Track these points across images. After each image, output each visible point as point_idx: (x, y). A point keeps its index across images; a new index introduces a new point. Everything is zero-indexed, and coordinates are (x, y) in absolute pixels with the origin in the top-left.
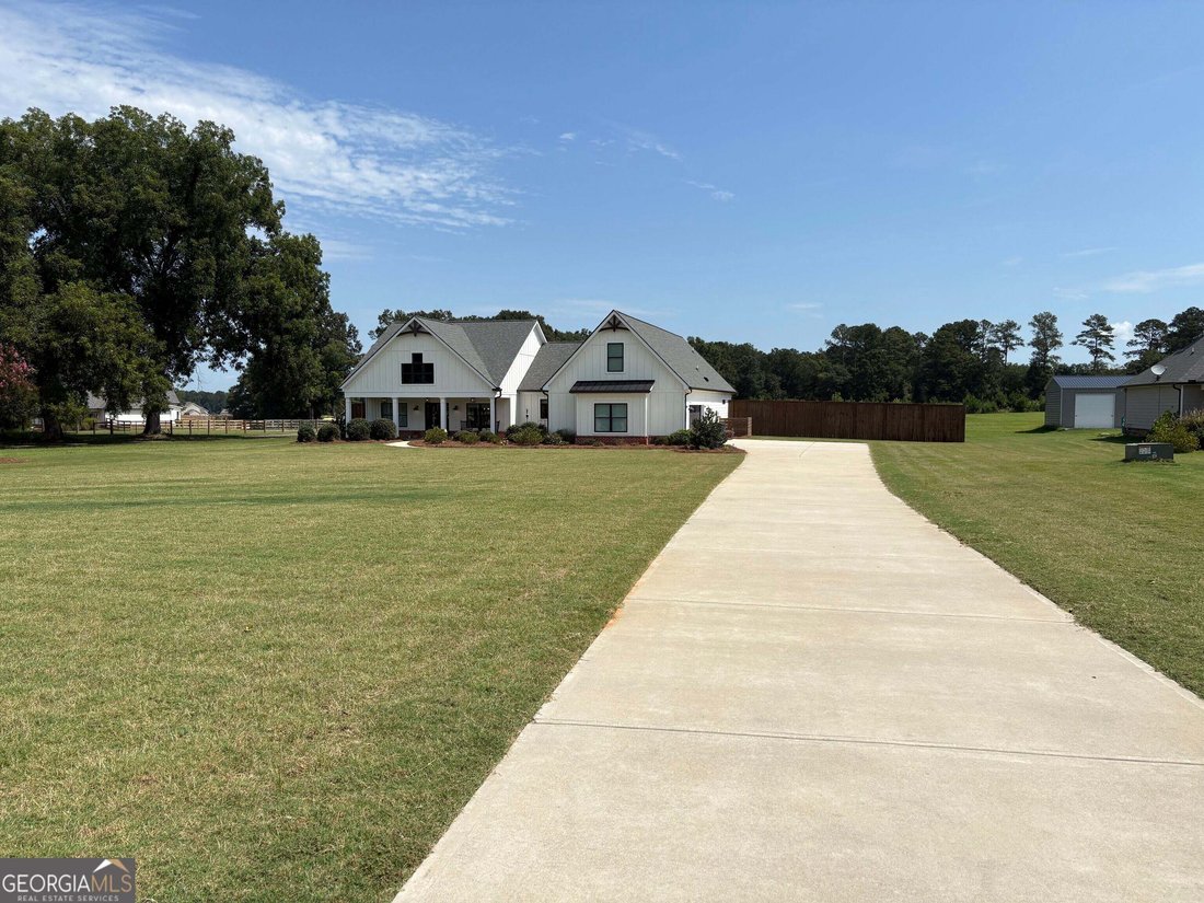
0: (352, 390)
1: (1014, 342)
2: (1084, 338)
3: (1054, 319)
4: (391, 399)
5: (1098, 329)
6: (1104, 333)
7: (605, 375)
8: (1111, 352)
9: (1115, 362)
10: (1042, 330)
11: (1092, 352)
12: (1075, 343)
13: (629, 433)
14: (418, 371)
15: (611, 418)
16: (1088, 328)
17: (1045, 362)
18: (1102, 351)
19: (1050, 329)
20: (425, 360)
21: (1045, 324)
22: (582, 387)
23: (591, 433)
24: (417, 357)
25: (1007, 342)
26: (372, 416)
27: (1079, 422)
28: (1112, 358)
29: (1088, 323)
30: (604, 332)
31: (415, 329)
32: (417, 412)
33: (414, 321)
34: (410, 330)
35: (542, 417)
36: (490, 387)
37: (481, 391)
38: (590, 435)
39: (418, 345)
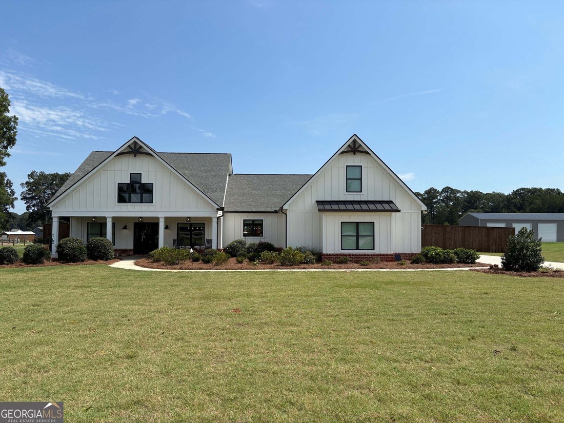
0: (59, 209)
7: (343, 196)
13: (377, 251)
14: (136, 190)
15: (357, 236)
20: (144, 181)
22: (325, 206)
23: (337, 250)
24: (136, 177)
26: (78, 235)
30: (344, 156)
31: (135, 149)
32: (126, 231)
33: (135, 142)
34: (129, 150)
35: (245, 235)
36: (212, 207)
37: (205, 210)
38: (337, 252)
39: (137, 165)
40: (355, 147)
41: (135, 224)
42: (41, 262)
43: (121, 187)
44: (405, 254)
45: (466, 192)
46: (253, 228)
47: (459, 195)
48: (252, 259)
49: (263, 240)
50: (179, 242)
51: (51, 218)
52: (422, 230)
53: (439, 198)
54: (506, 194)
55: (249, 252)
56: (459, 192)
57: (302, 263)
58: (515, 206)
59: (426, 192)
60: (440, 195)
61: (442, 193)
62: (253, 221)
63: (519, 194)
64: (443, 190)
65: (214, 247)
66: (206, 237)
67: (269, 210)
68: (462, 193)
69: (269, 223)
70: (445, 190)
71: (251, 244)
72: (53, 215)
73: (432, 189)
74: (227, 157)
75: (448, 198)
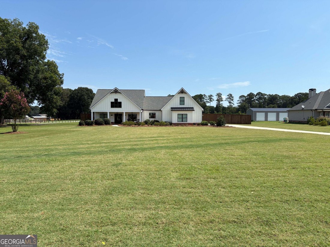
0: (93, 109)
1: (212, 100)
2: (227, 99)
3: (221, 94)
5: (230, 97)
6: (232, 98)
7: (179, 106)
8: (233, 103)
9: (234, 105)
10: (219, 97)
11: (229, 103)
12: (225, 100)
13: (188, 122)
14: (116, 104)
15: (182, 118)
16: (228, 97)
17: (219, 105)
18: (231, 102)
19: (221, 97)
20: (119, 101)
21: (219, 95)
22: (173, 109)
24: (116, 100)
25: (210, 100)
27: (257, 119)
28: (233, 104)
29: (228, 96)
30: (179, 94)
31: (116, 91)
32: (112, 116)
33: (116, 89)
34: (114, 92)
35: (150, 118)
36: (140, 109)
37: (137, 110)
38: (176, 123)
39: (116, 96)
40: (182, 91)
41: (115, 114)
42: (93, 125)
43: (112, 103)
44: (197, 123)
45: (270, 95)
46: (153, 116)
47: (266, 96)
48: (152, 125)
49: (155, 120)
50: (129, 120)
51: (91, 113)
52: (202, 116)
53: (254, 98)
54: (291, 96)
55: (151, 122)
56: (266, 95)
57: (165, 125)
58: (295, 103)
59: (248, 95)
60: (255, 97)
61: (256, 95)
62: (152, 113)
63: (298, 96)
64: (257, 94)
65: (140, 121)
66: (137, 118)
67: (158, 110)
68: (267, 95)
69: (157, 114)
70: (258, 94)
71: (152, 121)
72: (91, 111)
73: (251, 93)
74: (143, 91)
75: (260, 98)
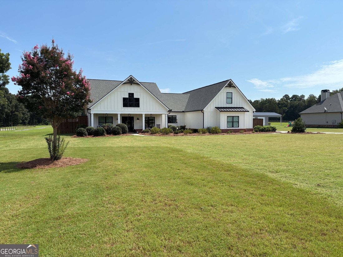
0: (95, 109)
4: (117, 114)
7: (225, 105)
14: (131, 101)
15: (233, 122)
20: (135, 97)
22: (221, 109)
23: (226, 128)
24: (131, 95)
30: (226, 88)
31: (131, 81)
33: (131, 78)
37: (161, 111)
39: (132, 89)
40: (230, 84)
41: (123, 117)
43: (124, 99)
44: (248, 129)
46: (173, 119)
62: (172, 116)
66: (156, 123)
67: (180, 111)
69: (179, 117)
72: (91, 113)
